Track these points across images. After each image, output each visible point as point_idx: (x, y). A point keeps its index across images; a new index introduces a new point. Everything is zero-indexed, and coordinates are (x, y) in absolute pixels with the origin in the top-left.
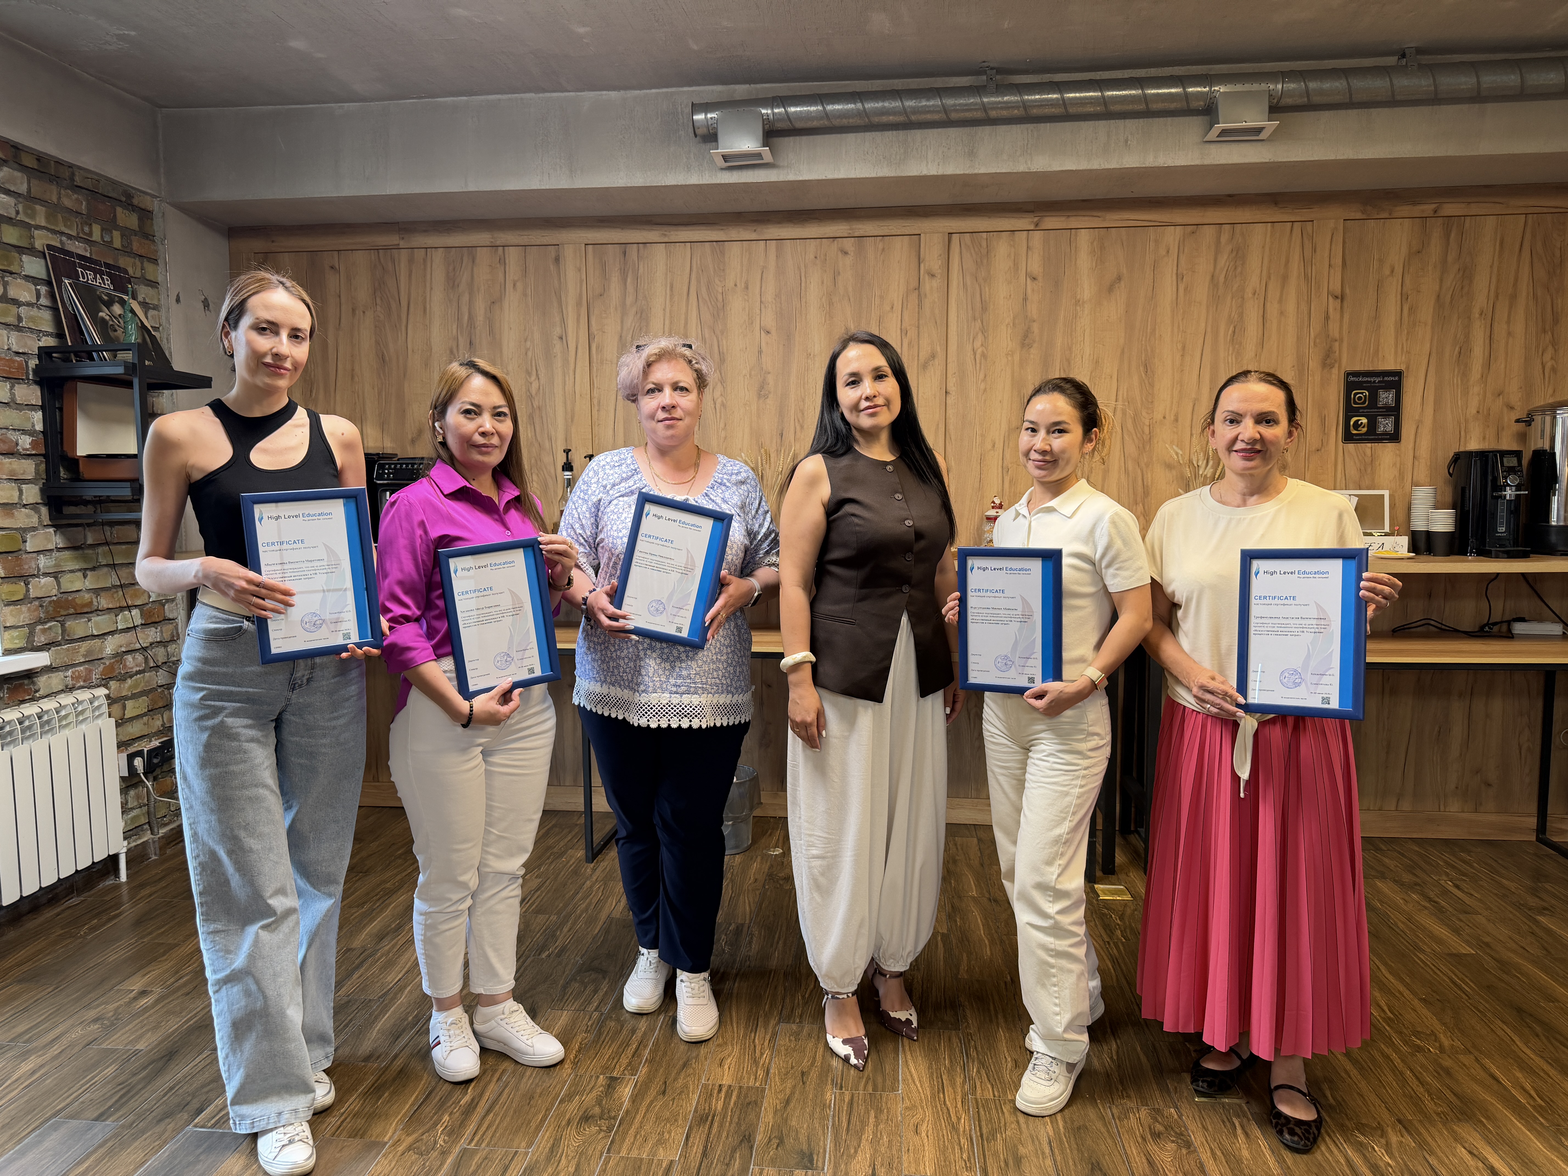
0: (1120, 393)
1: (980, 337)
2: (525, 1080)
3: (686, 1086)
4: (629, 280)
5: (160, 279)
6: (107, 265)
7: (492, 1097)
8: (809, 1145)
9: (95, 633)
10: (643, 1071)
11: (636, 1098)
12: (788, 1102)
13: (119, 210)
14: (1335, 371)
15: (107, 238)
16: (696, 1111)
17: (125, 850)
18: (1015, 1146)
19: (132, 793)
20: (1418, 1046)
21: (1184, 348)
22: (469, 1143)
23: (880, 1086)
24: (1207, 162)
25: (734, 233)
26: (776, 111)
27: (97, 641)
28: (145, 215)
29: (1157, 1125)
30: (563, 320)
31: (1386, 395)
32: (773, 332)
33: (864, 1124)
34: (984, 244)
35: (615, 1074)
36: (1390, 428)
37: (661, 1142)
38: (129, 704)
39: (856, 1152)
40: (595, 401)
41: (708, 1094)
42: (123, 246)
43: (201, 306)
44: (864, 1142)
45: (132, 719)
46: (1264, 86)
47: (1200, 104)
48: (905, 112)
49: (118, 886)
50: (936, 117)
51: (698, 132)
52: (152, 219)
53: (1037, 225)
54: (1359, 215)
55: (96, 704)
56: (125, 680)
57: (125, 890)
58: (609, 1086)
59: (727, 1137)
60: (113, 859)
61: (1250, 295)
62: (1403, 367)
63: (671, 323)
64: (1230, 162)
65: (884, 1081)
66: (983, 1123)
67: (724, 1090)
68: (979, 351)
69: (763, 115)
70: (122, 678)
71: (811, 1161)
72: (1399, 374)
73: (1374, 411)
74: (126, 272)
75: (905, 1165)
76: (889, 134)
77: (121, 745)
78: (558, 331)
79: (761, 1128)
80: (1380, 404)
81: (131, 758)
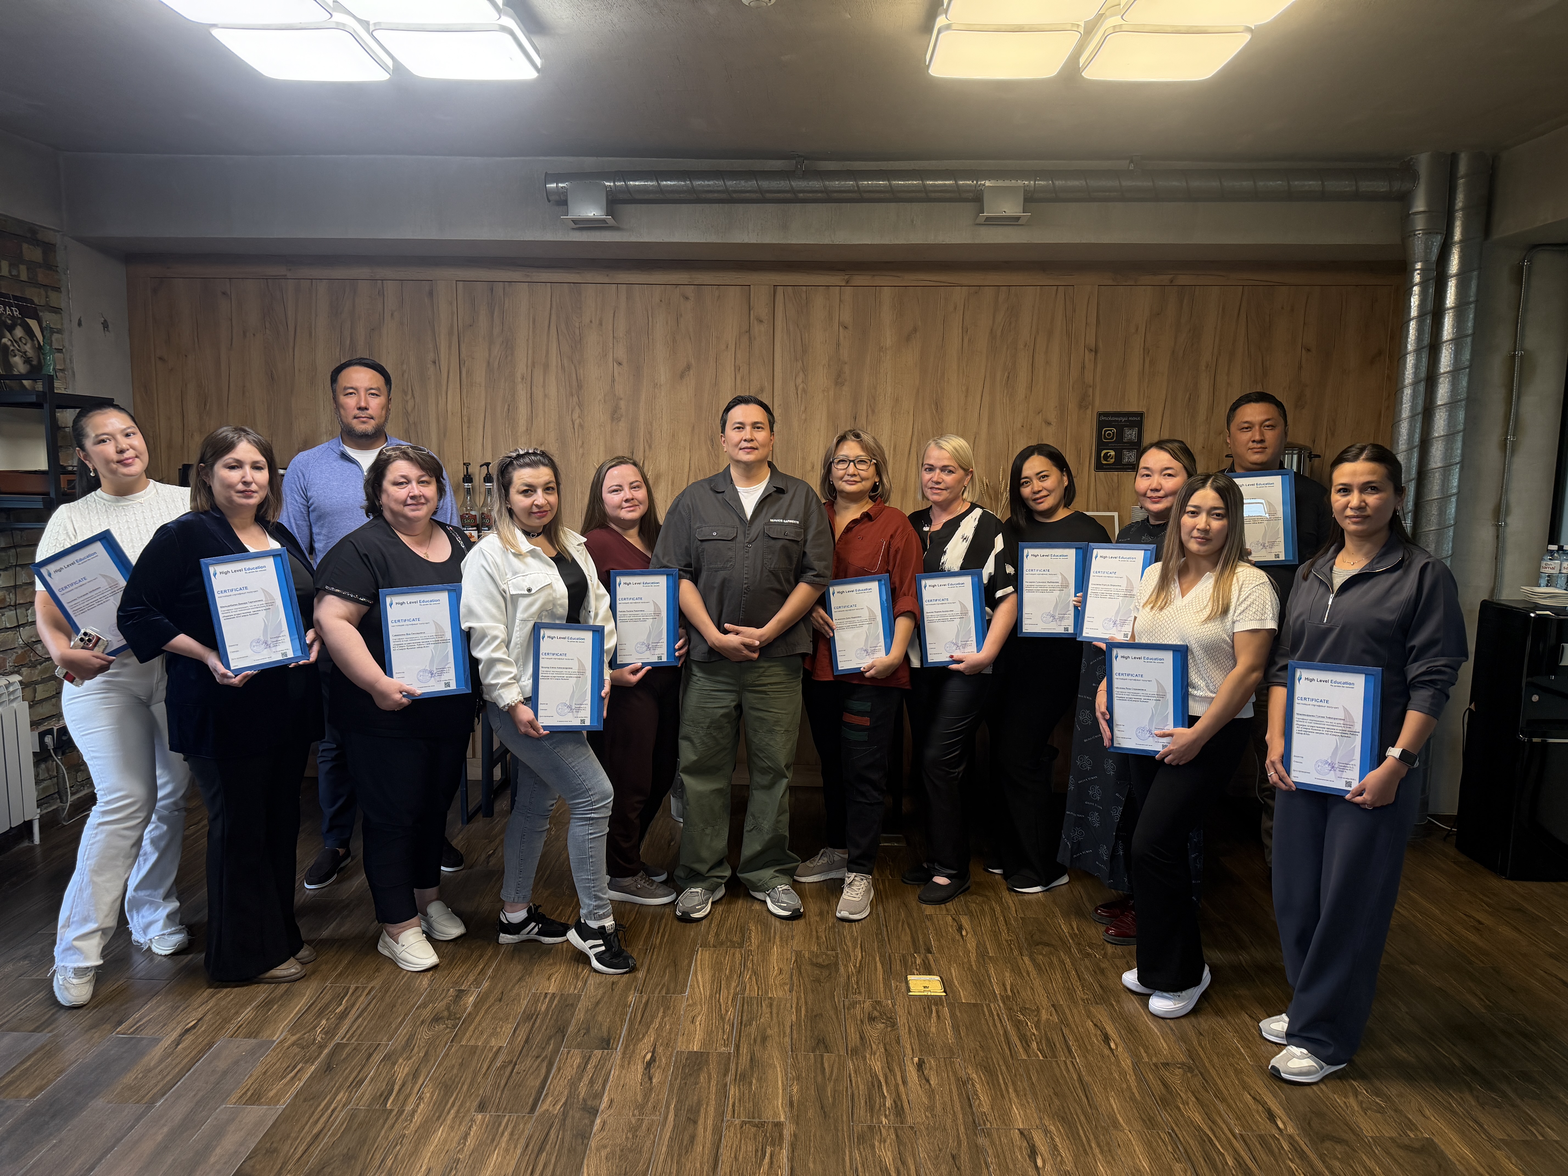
0: (916, 426)
1: (801, 374)
2: (389, 994)
3: (519, 995)
4: (496, 314)
5: (63, 305)
6: (15, 298)
7: (362, 1007)
8: (609, 1033)
9: (8, 626)
10: (486, 985)
11: (477, 1005)
12: (598, 1003)
13: (25, 246)
14: (1089, 412)
15: (14, 273)
16: (524, 1012)
17: (38, 816)
18: (765, 1029)
19: (43, 766)
20: (1089, 954)
21: (967, 390)
22: (342, 1039)
23: (672, 991)
24: (977, 242)
25: (589, 276)
26: (618, 184)
27: (10, 634)
28: (49, 248)
29: (875, 1012)
30: (436, 348)
31: (1130, 432)
32: (625, 363)
33: (653, 1017)
34: (804, 296)
35: (463, 988)
36: (1133, 459)
37: (494, 1034)
38: (39, 688)
39: (644, 1036)
40: (465, 419)
41: (535, 999)
42: (29, 278)
43: (101, 327)
44: (651, 1029)
45: (42, 701)
46: (1020, 183)
47: (970, 195)
48: (726, 191)
49: (32, 848)
50: (754, 196)
51: (551, 198)
52: (55, 252)
53: (847, 282)
54: (1110, 282)
55: (11, 689)
56: (35, 667)
57: (38, 851)
58: (457, 996)
59: (546, 1030)
60: (28, 825)
61: (1022, 347)
62: (1144, 410)
63: (534, 352)
64: (996, 242)
65: (676, 986)
66: (745, 1014)
67: (549, 997)
68: (801, 386)
69: (606, 187)
70: (33, 666)
71: (608, 1044)
72: (1141, 415)
73: (1120, 445)
74: (32, 302)
75: (679, 1044)
76: (716, 206)
77: (34, 724)
78: (431, 356)
79: (574, 1022)
80: (1125, 440)
81: (42, 736)
